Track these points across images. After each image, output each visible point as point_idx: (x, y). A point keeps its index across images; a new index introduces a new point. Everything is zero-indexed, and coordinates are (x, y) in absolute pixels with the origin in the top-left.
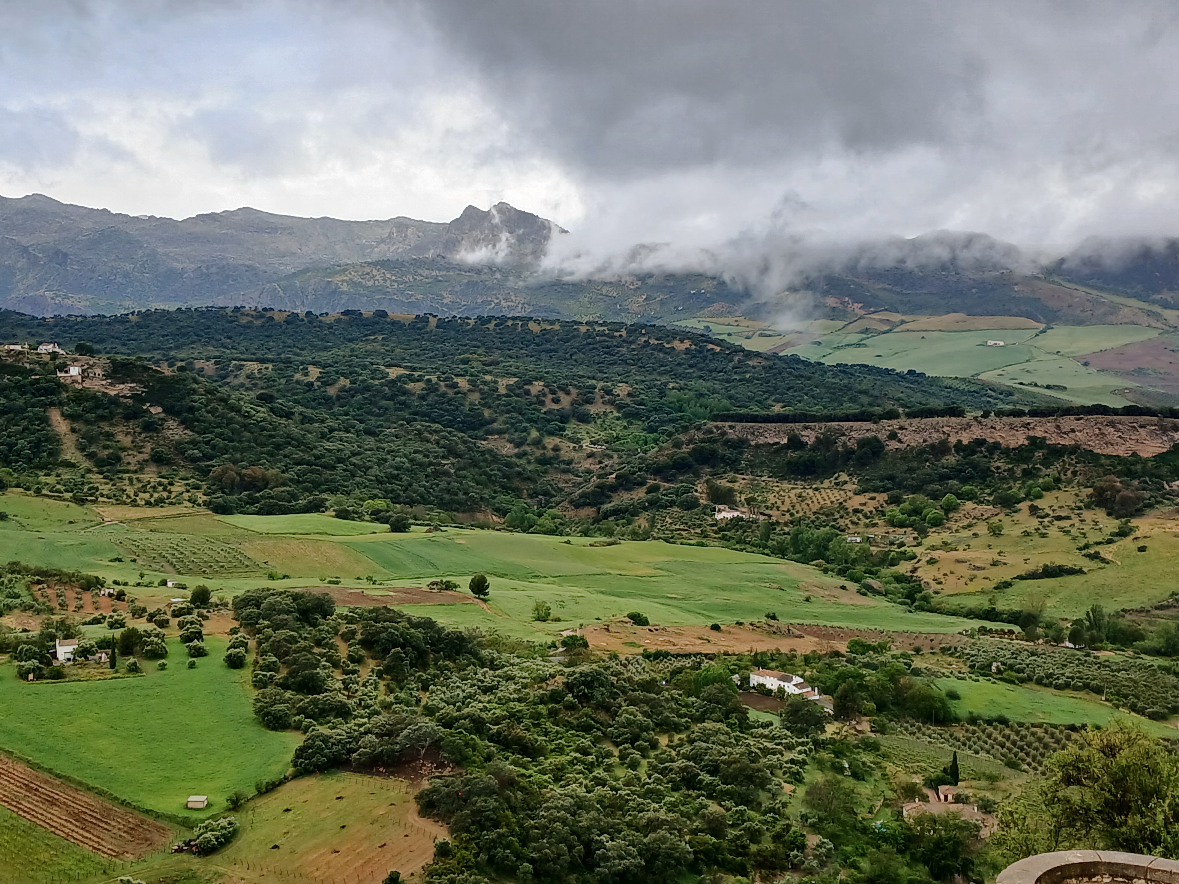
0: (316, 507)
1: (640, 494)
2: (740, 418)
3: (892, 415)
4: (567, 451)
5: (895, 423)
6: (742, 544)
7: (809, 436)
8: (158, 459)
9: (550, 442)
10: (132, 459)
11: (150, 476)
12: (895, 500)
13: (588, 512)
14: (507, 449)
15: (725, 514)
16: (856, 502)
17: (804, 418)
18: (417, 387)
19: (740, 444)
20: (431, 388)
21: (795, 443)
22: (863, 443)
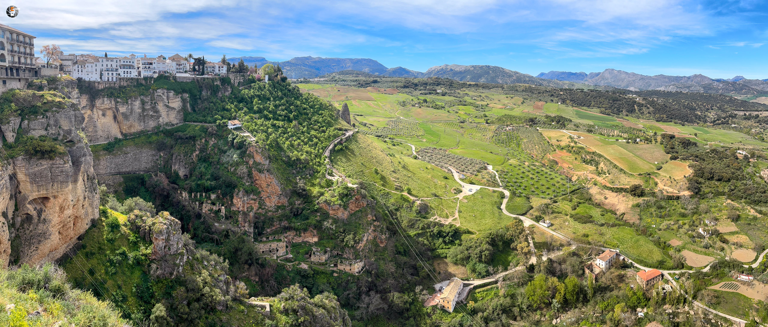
0: (671, 121)
1: (720, 122)
2: (737, 110)
3: (761, 111)
4: (709, 114)
5: (761, 112)
6: (736, 131)
7: (747, 114)
8: (649, 113)
9: (706, 113)
10: (645, 113)
11: (648, 115)
12: (761, 124)
13: (712, 124)
14: (700, 114)
15: (733, 126)
16: (754, 125)
17: (747, 111)
18: (686, 104)
19: (736, 115)
20: (688, 104)
21: (745, 115)
22: (756, 115)
